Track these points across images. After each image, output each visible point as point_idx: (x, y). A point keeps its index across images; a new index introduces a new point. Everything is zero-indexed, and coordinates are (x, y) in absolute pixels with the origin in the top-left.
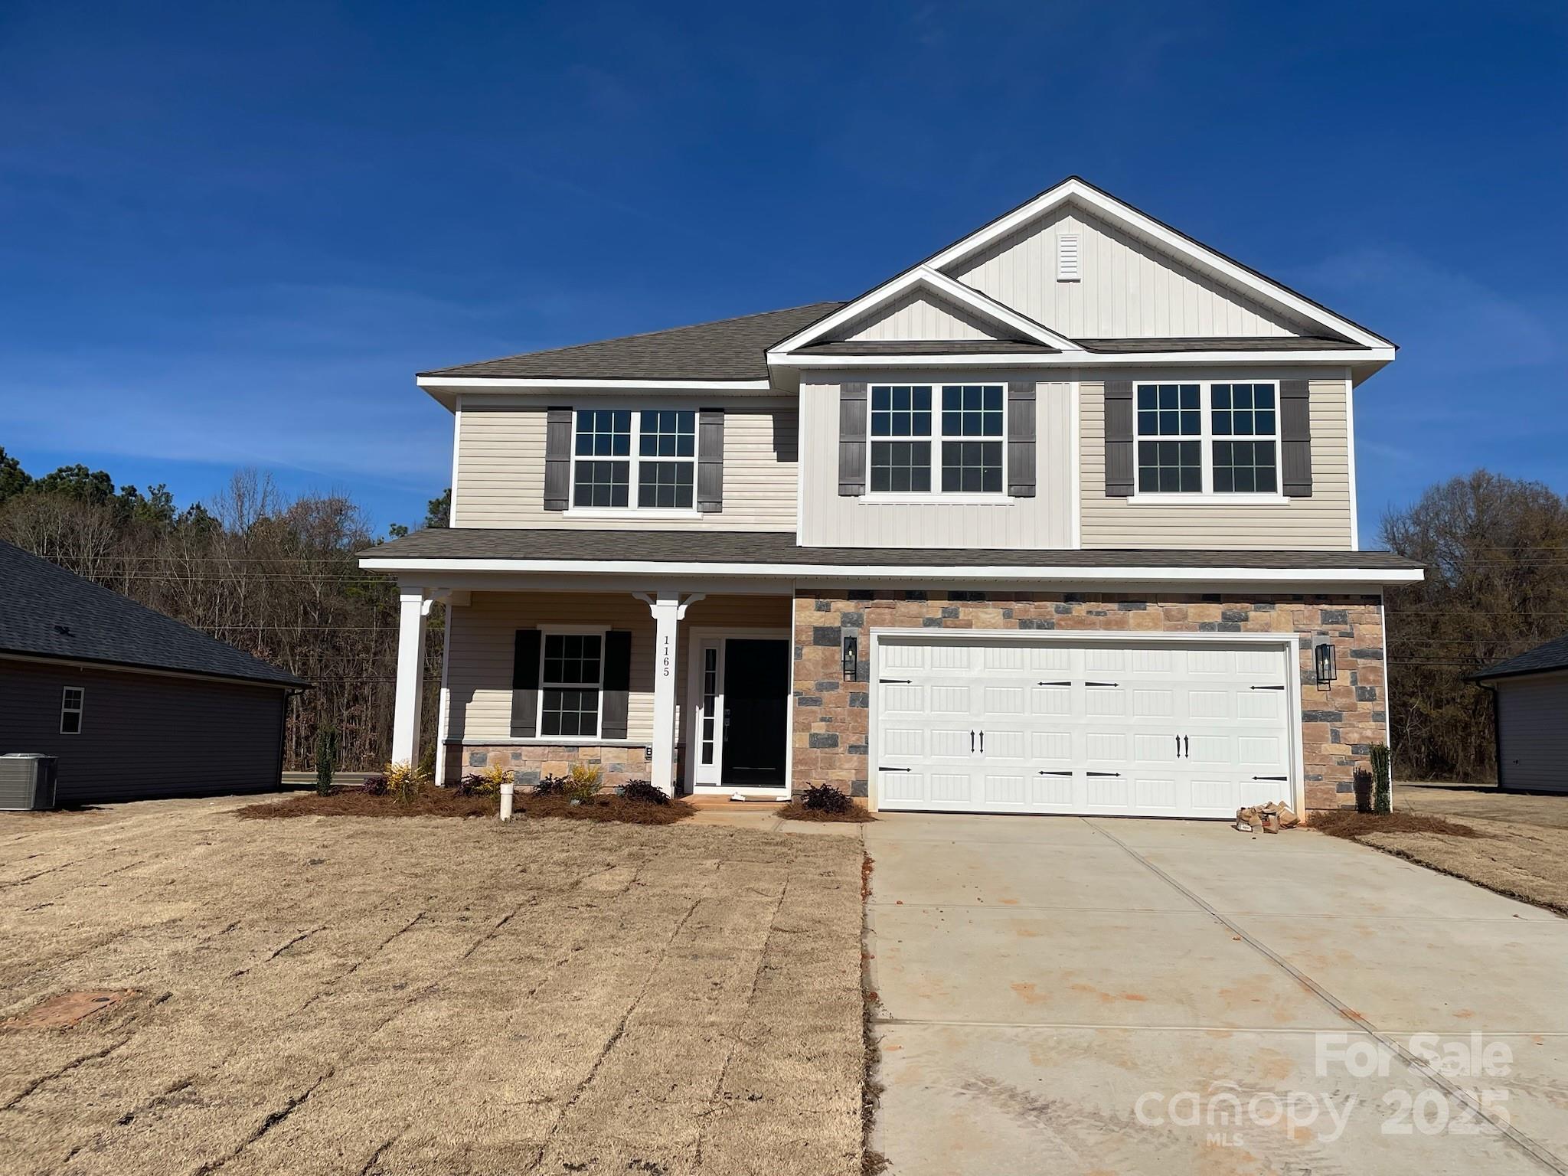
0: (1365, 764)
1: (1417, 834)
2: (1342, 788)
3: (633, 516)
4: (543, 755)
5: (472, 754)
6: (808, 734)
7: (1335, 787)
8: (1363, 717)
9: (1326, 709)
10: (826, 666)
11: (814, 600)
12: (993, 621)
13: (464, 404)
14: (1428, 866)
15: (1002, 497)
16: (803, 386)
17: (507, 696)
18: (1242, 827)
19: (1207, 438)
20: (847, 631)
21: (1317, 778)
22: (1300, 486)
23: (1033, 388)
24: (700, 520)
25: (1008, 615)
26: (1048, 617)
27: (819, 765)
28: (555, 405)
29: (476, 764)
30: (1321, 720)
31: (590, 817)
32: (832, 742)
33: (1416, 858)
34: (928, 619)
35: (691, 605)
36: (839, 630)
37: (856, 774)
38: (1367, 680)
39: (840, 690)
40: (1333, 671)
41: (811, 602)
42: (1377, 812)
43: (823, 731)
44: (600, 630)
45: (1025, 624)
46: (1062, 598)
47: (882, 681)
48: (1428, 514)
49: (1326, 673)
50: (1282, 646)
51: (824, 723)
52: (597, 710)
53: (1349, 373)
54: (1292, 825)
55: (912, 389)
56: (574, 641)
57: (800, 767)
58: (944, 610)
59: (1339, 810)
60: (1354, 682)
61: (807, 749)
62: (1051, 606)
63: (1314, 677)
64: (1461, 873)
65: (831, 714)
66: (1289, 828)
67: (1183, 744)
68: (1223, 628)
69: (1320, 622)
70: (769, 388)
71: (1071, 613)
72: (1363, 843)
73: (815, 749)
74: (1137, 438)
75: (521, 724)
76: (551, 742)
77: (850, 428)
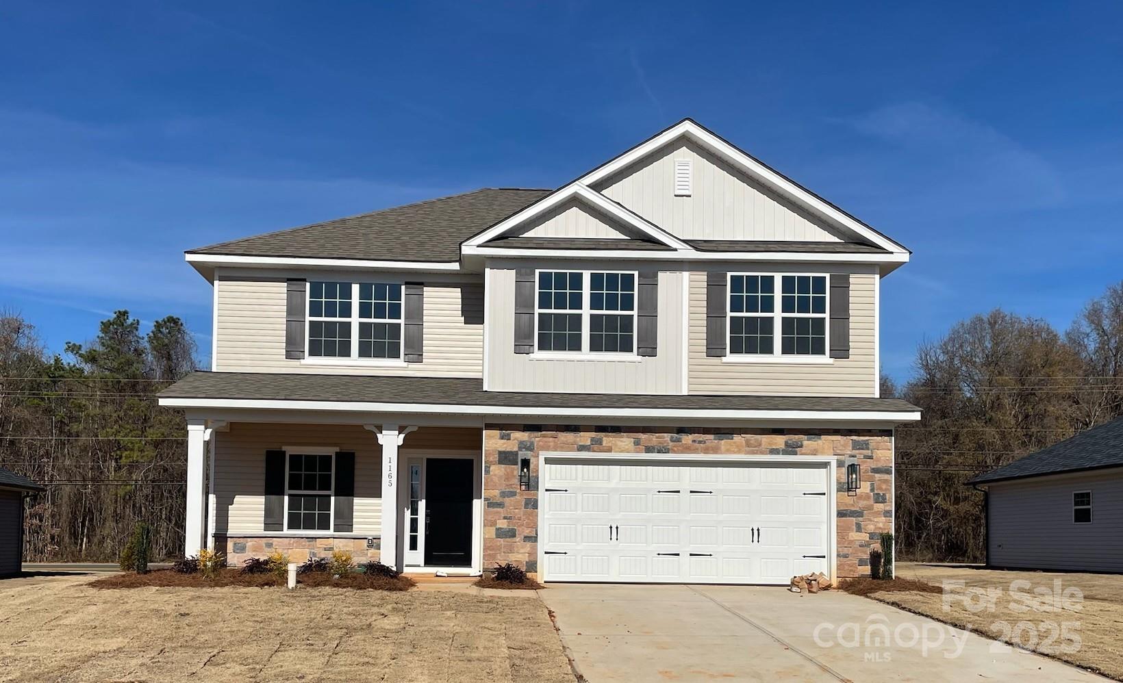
0: (877, 546)
1: (907, 592)
2: (862, 563)
3: (354, 364)
4: (289, 544)
5: (235, 544)
6: (495, 528)
7: (857, 562)
8: (878, 514)
9: (853, 509)
10: (507, 479)
11: (499, 431)
12: (627, 447)
13: (221, 275)
14: (910, 611)
15: (633, 356)
16: (487, 271)
17: (260, 500)
18: (794, 589)
19: (778, 315)
20: (523, 455)
21: (846, 556)
22: (841, 350)
23: (656, 276)
24: (406, 368)
25: (637, 443)
26: (665, 444)
27: (503, 550)
28: (293, 277)
29: (238, 551)
30: (849, 516)
31: (351, 587)
32: (512, 533)
33: (903, 606)
34: (580, 446)
35: (408, 434)
36: (516, 454)
37: (529, 556)
38: (881, 489)
39: (518, 497)
40: (858, 482)
41: (497, 433)
42: (883, 579)
43: (505, 526)
44: (331, 451)
45: (649, 450)
46: (675, 431)
47: (547, 490)
48: (954, 346)
49: (854, 483)
50: (825, 465)
51: (506, 520)
52: (330, 511)
53: (878, 270)
54: (827, 588)
55: (568, 274)
56: (311, 459)
57: (489, 552)
58: (592, 439)
59: (859, 577)
60: (872, 490)
61: (493, 539)
62: (667, 436)
63: (846, 486)
64: (928, 614)
65: (511, 514)
66: (825, 590)
67: (756, 533)
68: (785, 452)
69: (851, 448)
70: (459, 269)
71: (681, 442)
72: (872, 599)
73: (499, 539)
74: (729, 314)
75: (272, 521)
76: (295, 534)
77: (522, 304)
